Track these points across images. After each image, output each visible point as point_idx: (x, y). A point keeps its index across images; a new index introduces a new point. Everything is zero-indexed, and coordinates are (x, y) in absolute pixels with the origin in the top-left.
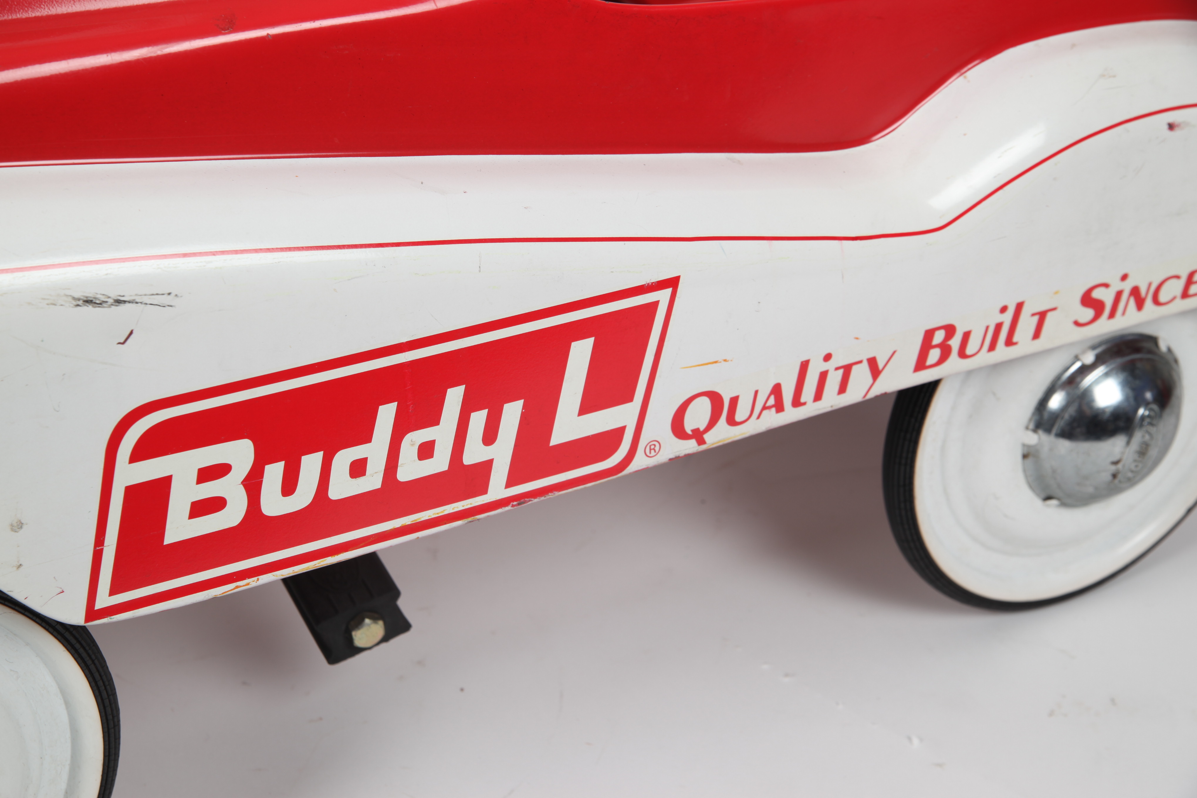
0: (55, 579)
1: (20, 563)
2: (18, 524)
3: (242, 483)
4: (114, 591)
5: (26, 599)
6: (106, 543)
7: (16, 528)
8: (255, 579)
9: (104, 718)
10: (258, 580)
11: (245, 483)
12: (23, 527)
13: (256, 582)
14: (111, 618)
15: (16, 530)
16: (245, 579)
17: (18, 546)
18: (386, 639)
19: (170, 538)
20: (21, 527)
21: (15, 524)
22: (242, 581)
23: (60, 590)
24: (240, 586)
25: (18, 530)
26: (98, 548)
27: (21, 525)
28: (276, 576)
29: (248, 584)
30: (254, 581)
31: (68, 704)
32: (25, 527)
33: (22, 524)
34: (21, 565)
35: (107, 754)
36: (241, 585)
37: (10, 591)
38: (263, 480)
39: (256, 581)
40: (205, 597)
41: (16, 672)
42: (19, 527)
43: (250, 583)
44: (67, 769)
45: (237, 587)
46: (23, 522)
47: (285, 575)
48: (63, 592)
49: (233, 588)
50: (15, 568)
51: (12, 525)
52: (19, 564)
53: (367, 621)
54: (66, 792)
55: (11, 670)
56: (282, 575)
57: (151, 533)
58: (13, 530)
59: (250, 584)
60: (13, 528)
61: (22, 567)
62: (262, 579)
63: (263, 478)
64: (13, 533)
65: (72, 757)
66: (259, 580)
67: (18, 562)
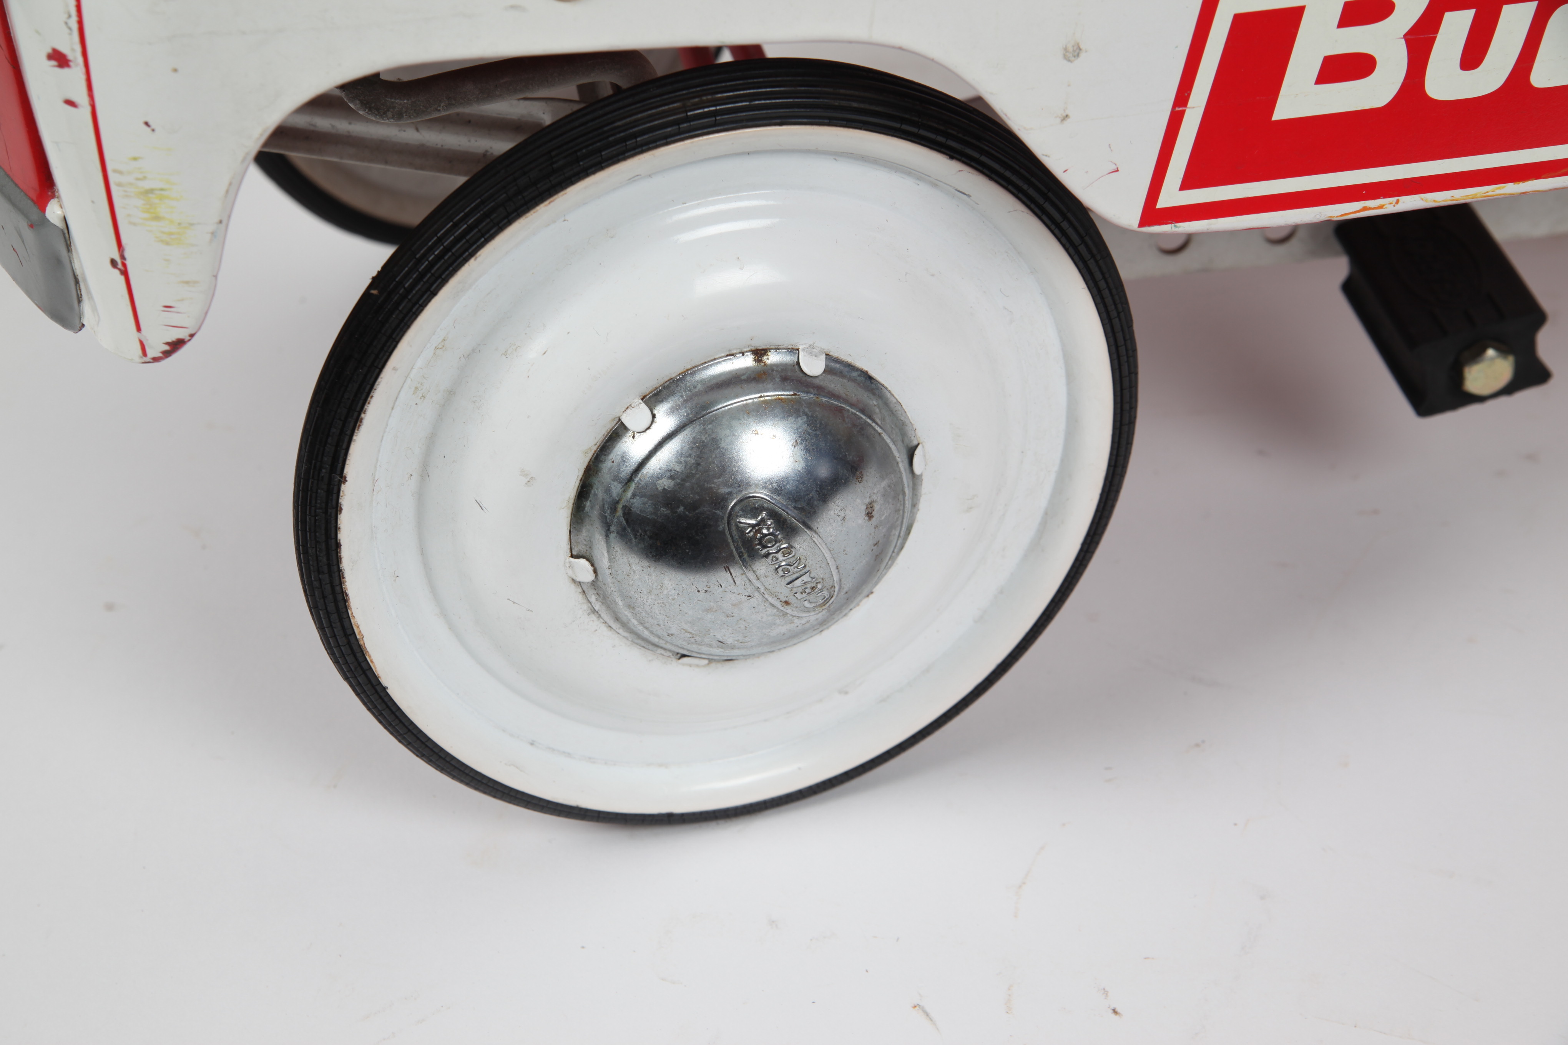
0: (1110, 148)
1: (1068, 112)
2: (1075, 48)
3: (1405, 36)
4: (1187, 184)
5: (1065, 171)
6: (1189, 105)
7: (1071, 55)
8: (1394, 199)
9: (1119, 405)
10: (1397, 202)
11: (1409, 37)
12: (1080, 55)
13: (1394, 206)
14: (1175, 226)
15: (1070, 59)
16: (1379, 198)
17: (1069, 86)
18: (1509, 390)
19: (1284, 110)
20: (1078, 55)
21: (1071, 49)
22: (1373, 201)
23: (1114, 167)
24: (1370, 209)
25: (1073, 58)
26: (1177, 109)
27: (1078, 51)
28: (1426, 201)
29: (1381, 207)
30: (1390, 204)
31: (1071, 377)
32: (1083, 55)
33: (1080, 49)
34: (1067, 116)
35: (1113, 463)
36: (1371, 207)
37: (1046, 156)
38: (1436, 37)
39: (1394, 204)
40: (1315, 216)
41: (1010, 312)
42: (1076, 54)
43: (1384, 205)
44: (1052, 478)
45: (1365, 209)
46: (1081, 47)
47: (1439, 202)
48: (1117, 171)
49: (1358, 209)
50: (1059, 120)
51: (1066, 49)
52: (1064, 115)
53: (1491, 352)
54: (1046, 514)
55: (1005, 308)
56: (1435, 201)
57: (1258, 98)
58: (1066, 57)
59: (1384, 207)
60: (1067, 54)
61: (1068, 121)
62: (1404, 202)
63: (1437, 33)
64: (1065, 62)
65: (1062, 461)
66: (1399, 203)
67: (1064, 110)
